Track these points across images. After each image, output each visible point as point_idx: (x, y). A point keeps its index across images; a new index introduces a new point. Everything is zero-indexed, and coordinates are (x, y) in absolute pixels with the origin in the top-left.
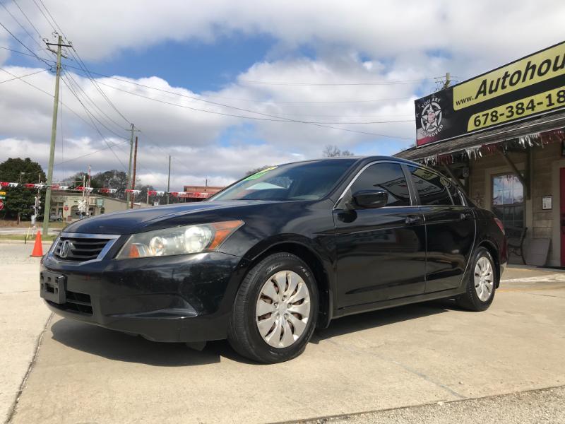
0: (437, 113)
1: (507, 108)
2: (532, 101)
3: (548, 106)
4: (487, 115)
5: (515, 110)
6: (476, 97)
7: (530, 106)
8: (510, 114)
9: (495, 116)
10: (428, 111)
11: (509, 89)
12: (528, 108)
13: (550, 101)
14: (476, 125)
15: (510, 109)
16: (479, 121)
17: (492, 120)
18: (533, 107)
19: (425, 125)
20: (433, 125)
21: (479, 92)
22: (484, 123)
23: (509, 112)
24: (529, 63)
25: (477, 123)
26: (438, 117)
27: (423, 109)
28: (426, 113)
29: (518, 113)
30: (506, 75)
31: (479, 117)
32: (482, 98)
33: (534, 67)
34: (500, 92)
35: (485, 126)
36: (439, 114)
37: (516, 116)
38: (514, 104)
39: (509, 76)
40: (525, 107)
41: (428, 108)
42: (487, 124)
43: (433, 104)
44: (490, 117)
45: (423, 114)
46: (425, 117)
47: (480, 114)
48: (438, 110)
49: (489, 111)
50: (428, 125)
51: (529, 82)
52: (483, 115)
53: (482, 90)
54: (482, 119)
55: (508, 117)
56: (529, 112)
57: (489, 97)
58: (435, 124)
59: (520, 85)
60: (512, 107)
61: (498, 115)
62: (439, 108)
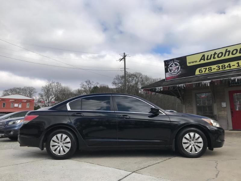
0: (177, 67)
1: (217, 66)
2: (229, 64)
3: (237, 67)
4: (206, 69)
5: (221, 67)
6: (200, 61)
7: (229, 66)
8: (218, 69)
9: (210, 69)
10: (172, 65)
11: (217, 59)
12: (227, 67)
13: (238, 65)
14: (200, 72)
15: (218, 67)
16: (202, 71)
17: (209, 71)
18: (230, 67)
19: (171, 71)
20: (175, 71)
21: (201, 59)
22: (205, 72)
23: (218, 68)
24: (227, 50)
25: (201, 72)
26: (178, 68)
27: (169, 64)
28: (171, 66)
29: (222, 68)
30: (215, 53)
31: (202, 69)
32: (202, 62)
33: (229, 51)
34: (212, 60)
35: (205, 73)
36: (179, 67)
37: (221, 70)
38: (220, 65)
39: (217, 54)
40: (226, 66)
41: (172, 64)
42: (206, 72)
43: (175, 63)
44: (207, 70)
45: (169, 66)
46: (171, 68)
47: (203, 68)
48: (178, 65)
49: (208, 67)
50: (172, 71)
51: (227, 57)
52: (204, 69)
53: (203, 58)
54: (204, 70)
55: (217, 70)
56: (229, 68)
57: (206, 61)
58: (177, 71)
59: (223, 58)
60: (219, 66)
61: (212, 69)
62: (179, 64)
